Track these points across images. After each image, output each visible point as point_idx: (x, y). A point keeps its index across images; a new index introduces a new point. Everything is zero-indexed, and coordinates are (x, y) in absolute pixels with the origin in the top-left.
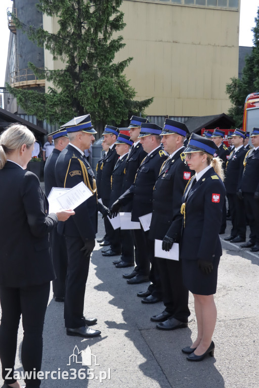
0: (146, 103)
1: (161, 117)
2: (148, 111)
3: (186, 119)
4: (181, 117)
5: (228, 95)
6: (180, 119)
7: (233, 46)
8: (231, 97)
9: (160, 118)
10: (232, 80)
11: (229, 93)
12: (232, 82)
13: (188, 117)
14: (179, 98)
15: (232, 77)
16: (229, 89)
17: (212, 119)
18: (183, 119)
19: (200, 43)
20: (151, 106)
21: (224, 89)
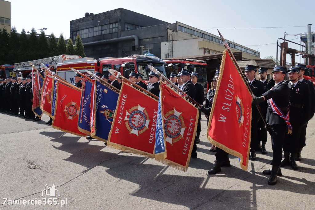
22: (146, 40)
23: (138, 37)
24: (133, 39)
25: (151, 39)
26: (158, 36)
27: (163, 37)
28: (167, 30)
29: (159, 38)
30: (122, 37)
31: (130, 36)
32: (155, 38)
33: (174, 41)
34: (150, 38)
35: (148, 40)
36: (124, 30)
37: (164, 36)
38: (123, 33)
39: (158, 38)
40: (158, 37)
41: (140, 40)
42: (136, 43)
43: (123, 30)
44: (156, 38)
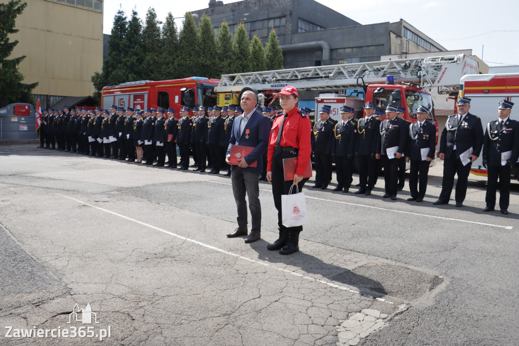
0: (34, 86)
1: (43, 95)
2: (34, 91)
3: (62, 98)
4: (59, 96)
5: (93, 83)
6: (57, 98)
7: (98, 39)
8: (94, 84)
9: (42, 97)
10: (96, 73)
11: (93, 82)
12: (94, 75)
13: (64, 97)
14: (53, 78)
15: (95, 71)
16: (93, 79)
17: (82, 99)
18: (60, 98)
19: (70, 35)
20: (36, 88)
21: (90, 79)
22: (344, 51)
23: (329, 45)
24: (320, 49)
25: (354, 49)
26: (371, 44)
27: (381, 47)
28: (390, 34)
29: (373, 48)
30: (294, 43)
31: (313, 43)
32: (364, 48)
33: (408, 53)
34: (352, 48)
35: (348, 50)
36: (297, 31)
37: (383, 45)
38: (296, 37)
39: (370, 48)
40: (371, 46)
41: (331, 50)
42: (326, 55)
43: (295, 32)
44: (367, 48)
